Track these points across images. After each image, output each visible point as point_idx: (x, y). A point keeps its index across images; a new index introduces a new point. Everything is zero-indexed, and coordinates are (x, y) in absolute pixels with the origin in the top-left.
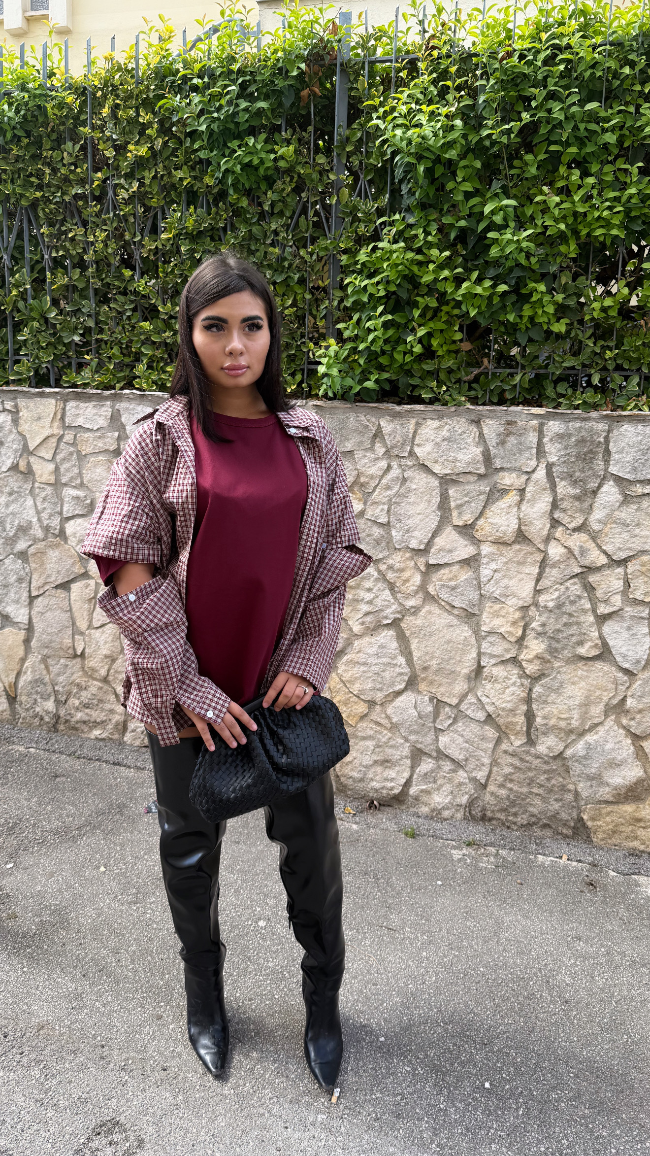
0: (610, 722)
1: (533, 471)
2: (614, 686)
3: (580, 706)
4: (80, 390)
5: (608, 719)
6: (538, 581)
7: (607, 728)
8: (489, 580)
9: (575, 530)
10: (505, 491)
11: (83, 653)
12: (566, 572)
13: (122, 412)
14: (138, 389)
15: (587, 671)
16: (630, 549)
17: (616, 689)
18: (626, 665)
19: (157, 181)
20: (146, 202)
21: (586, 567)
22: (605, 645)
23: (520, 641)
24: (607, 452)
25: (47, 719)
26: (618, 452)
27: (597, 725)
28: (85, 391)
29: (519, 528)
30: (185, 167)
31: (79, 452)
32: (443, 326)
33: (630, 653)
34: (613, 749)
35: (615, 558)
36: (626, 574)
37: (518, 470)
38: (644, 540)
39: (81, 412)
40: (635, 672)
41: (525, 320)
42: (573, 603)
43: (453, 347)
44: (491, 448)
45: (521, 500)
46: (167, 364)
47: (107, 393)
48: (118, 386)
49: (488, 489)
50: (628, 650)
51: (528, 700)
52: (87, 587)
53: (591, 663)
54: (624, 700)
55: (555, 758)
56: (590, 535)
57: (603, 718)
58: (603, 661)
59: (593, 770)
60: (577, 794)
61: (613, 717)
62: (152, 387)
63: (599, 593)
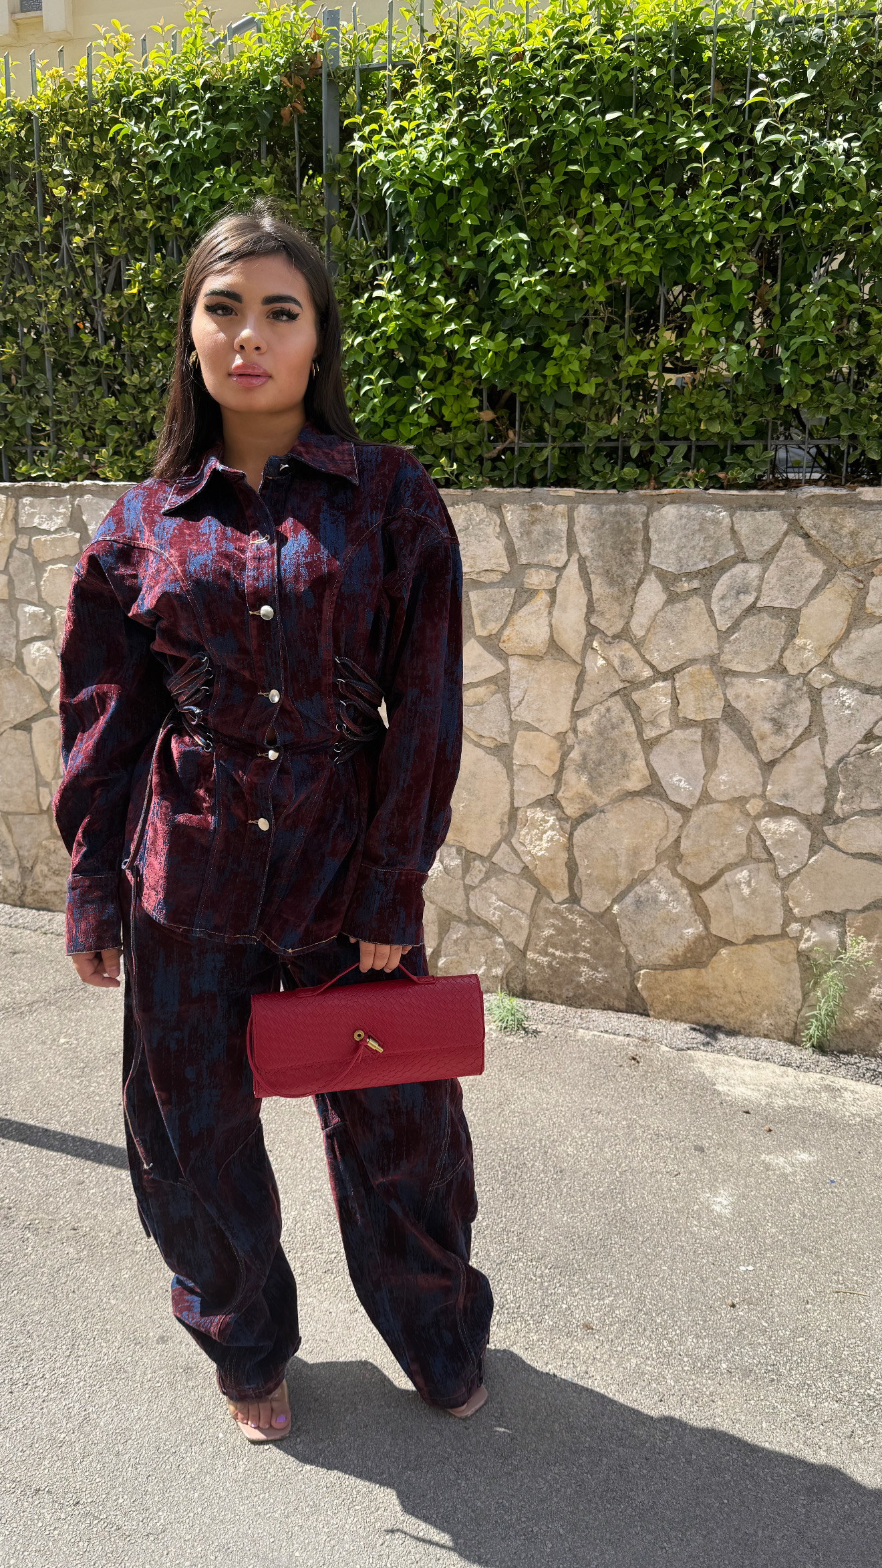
0: (664, 871)
1: (565, 566)
2: (665, 825)
3: (628, 850)
4: (34, 484)
5: (660, 866)
6: (575, 700)
7: (659, 876)
8: (520, 703)
9: (615, 637)
10: (533, 593)
12: (606, 689)
13: (83, 509)
14: (102, 479)
15: (635, 809)
16: (677, 657)
17: (668, 828)
18: (678, 799)
19: (116, 225)
20: (106, 249)
21: (628, 682)
22: (653, 774)
23: (558, 776)
24: (647, 541)
25: (11, 890)
26: (659, 540)
27: (647, 873)
28: (41, 484)
29: (552, 636)
30: (149, 206)
31: (35, 560)
32: (458, 392)
33: (683, 784)
34: (667, 902)
35: (661, 669)
36: (674, 689)
37: (547, 566)
39: (36, 510)
40: (689, 807)
41: (549, 380)
42: (614, 726)
43: (470, 416)
44: (515, 540)
45: (553, 603)
46: (138, 448)
47: (65, 485)
48: (79, 477)
49: (513, 591)
50: (680, 781)
51: (570, 847)
52: (47, 727)
53: (637, 799)
54: (678, 840)
55: (601, 916)
56: (631, 642)
57: (654, 864)
58: (654, 795)
59: (644, 927)
60: (629, 959)
61: (666, 863)
62: (118, 475)
63: (644, 714)
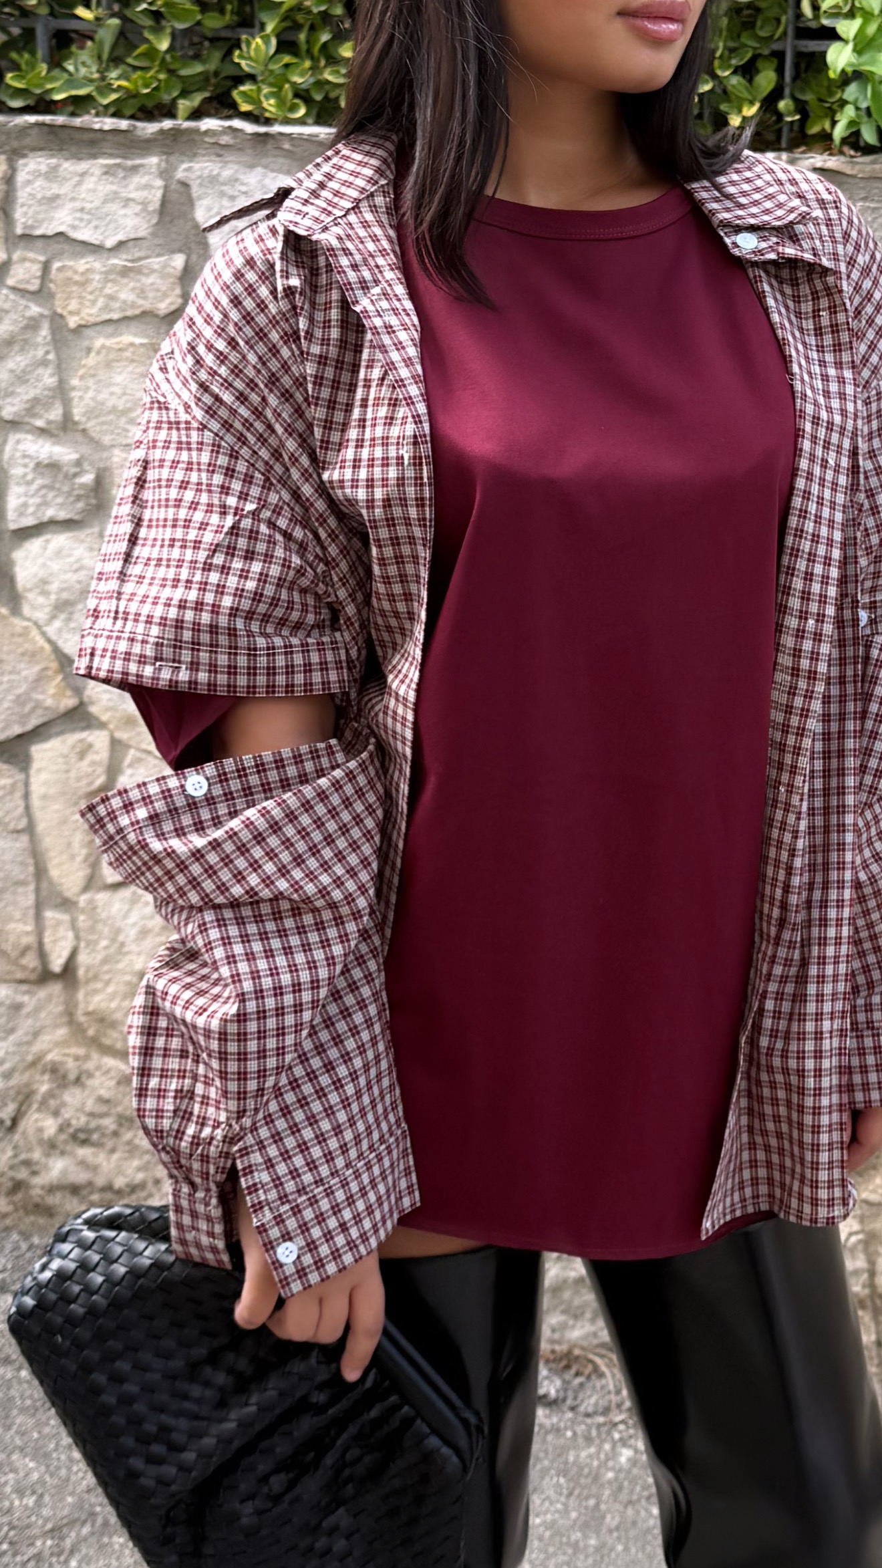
4: (60, 119)
11: (69, 969)
13: (195, 191)
14: (248, 116)
28: (77, 121)
31: (57, 320)
39: (65, 189)
47: (150, 128)
48: (184, 105)
52: (82, 755)
62: (293, 108)
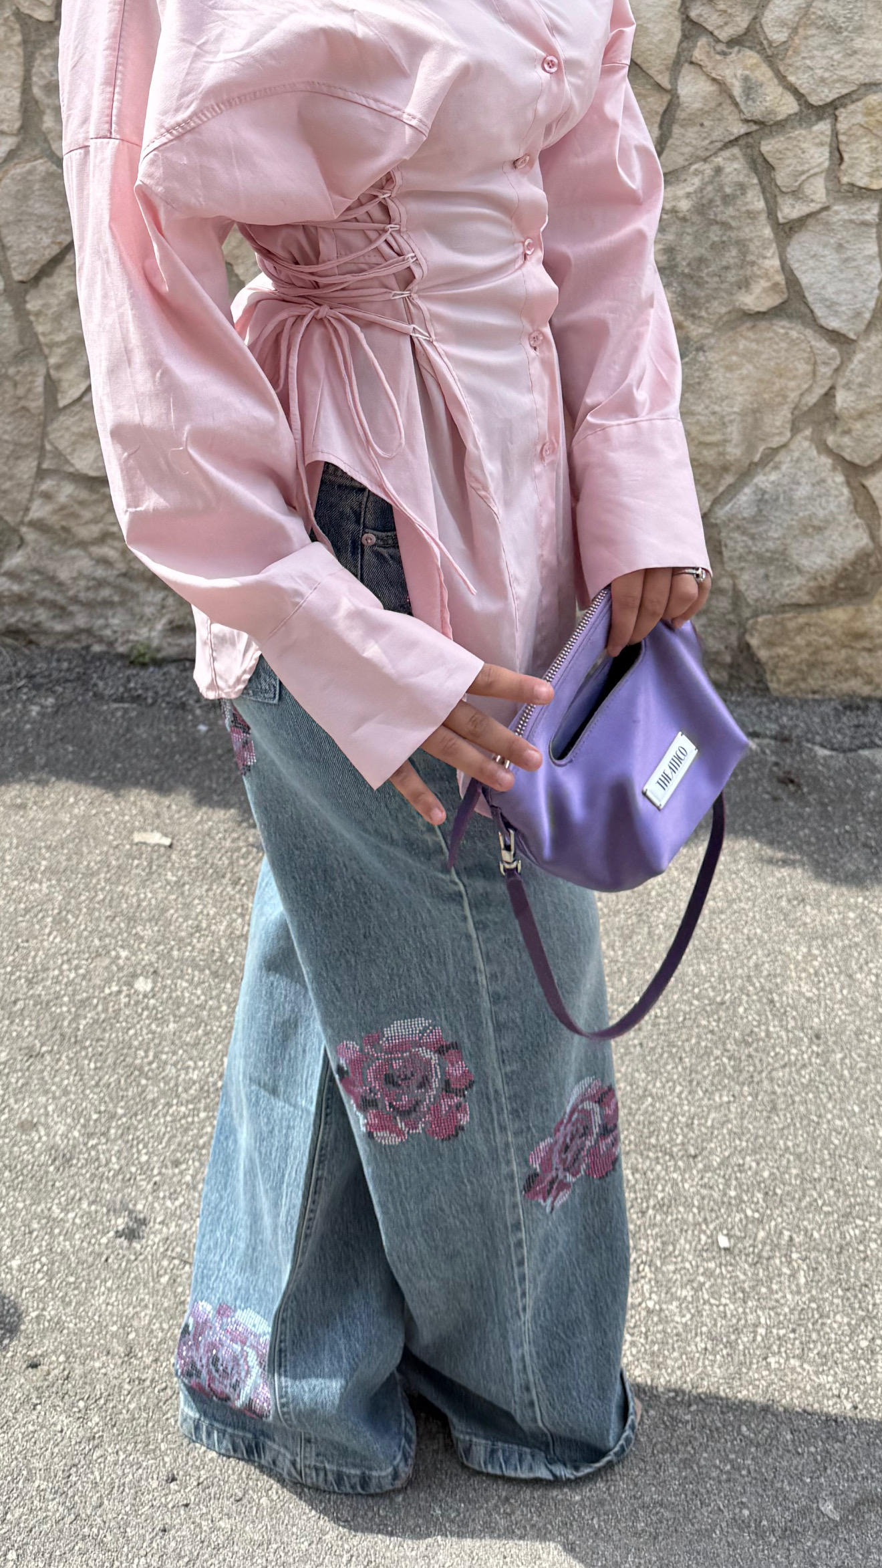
0: (803, 444)
2: (809, 368)
3: (743, 414)
5: (799, 437)
7: (796, 454)
9: (733, 42)
12: (717, 133)
15: (757, 341)
16: (843, 80)
17: (814, 373)
18: (833, 324)
21: (755, 122)
22: (792, 282)
27: (775, 451)
33: (843, 297)
34: (810, 498)
35: (814, 100)
36: (835, 134)
38: (871, 61)
40: (852, 336)
42: (727, 200)
50: (838, 293)
53: (763, 324)
54: (829, 395)
56: (762, 51)
57: (789, 434)
58: (790, 317)
59: (771, 545)
60: (738, 598)
61: (808, 432)
63: (782, 177)
